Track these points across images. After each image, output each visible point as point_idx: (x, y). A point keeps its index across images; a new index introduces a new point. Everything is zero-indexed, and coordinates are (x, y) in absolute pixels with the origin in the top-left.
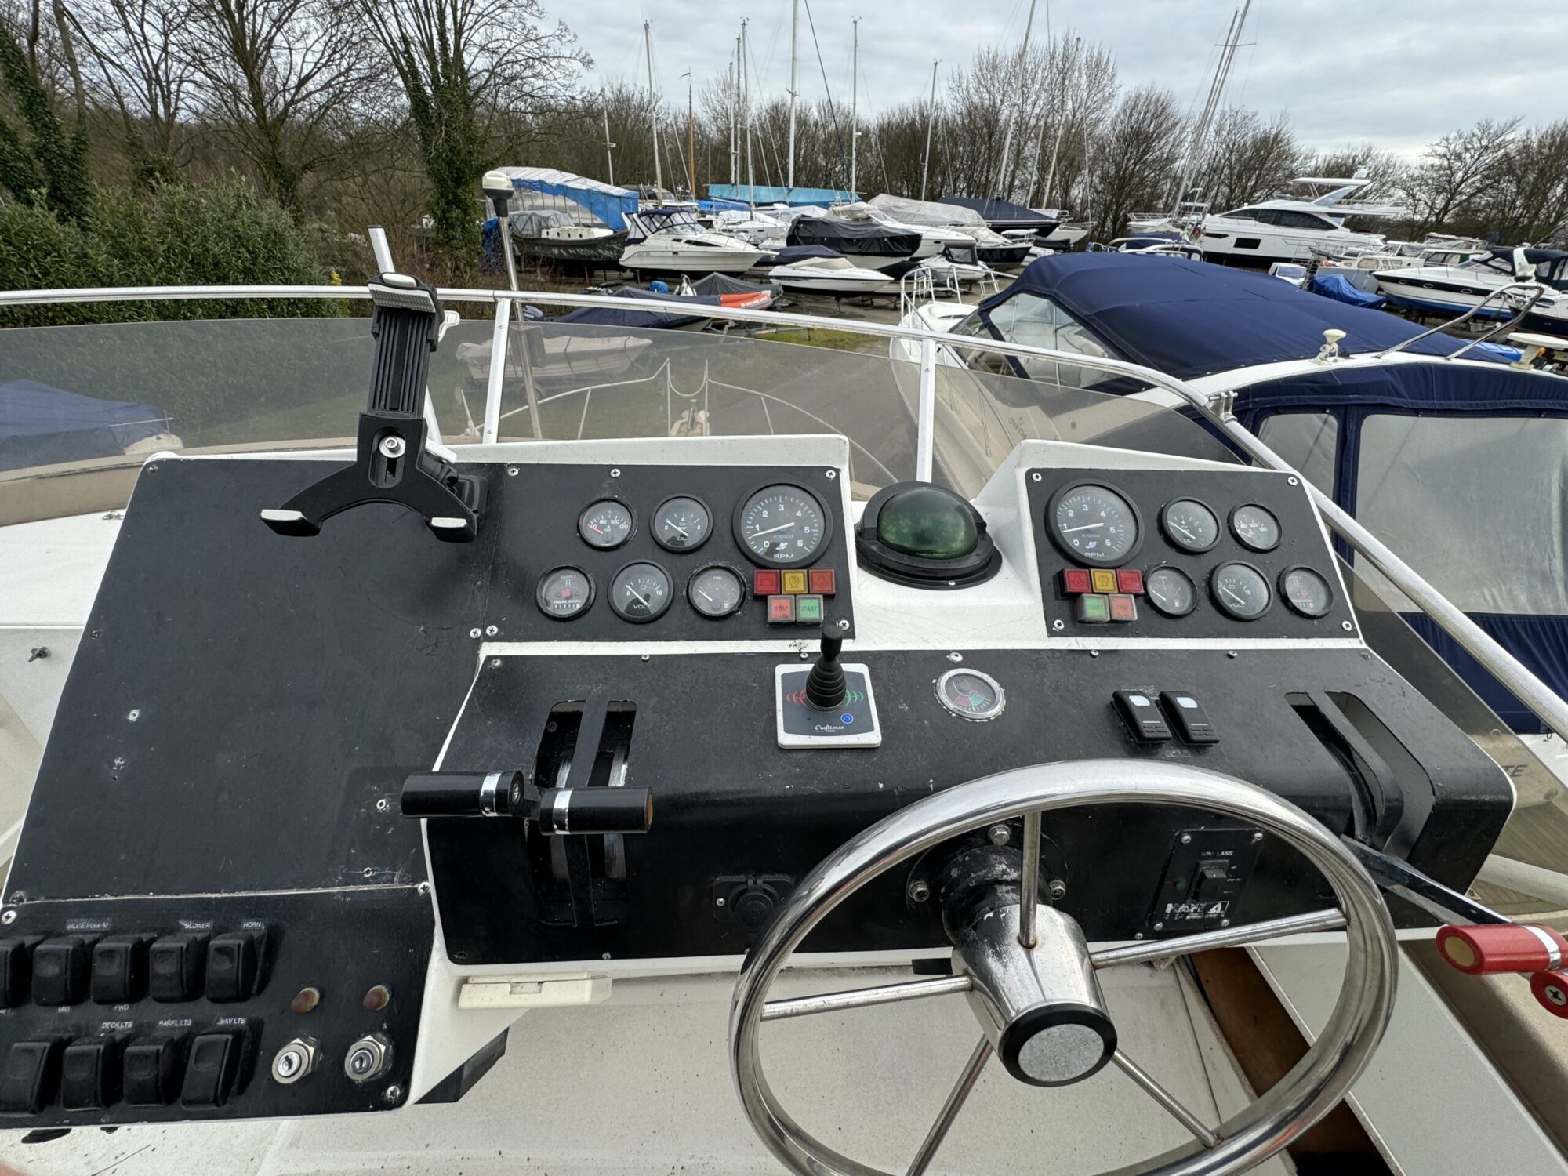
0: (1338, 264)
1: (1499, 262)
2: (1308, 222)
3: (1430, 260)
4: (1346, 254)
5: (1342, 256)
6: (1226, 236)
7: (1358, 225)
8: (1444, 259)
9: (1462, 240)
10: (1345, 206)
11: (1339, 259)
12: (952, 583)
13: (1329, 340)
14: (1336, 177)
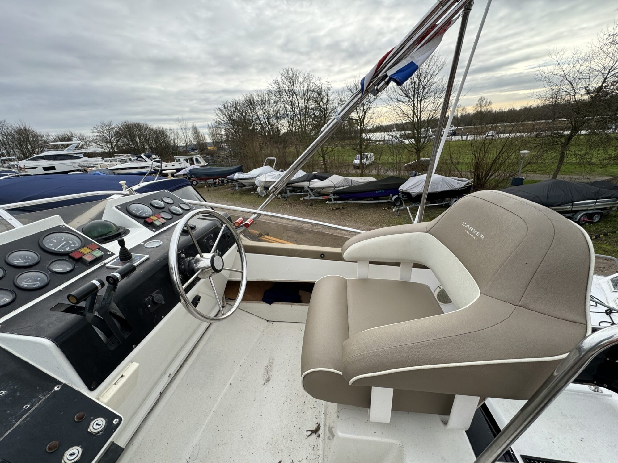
0: (93, 168)
1: (139, 159)
2: (69, 157)
3: (122, 161)
4: (93, 165)
5: (92, 166)
6: (36, 168)
7: (90, 155)
8: (125, 161)
9: (125, 155)
10: (78, 150)
11: (93, 167)
12: (123, 235)
13: (122, 184)
14: (65, 141)
